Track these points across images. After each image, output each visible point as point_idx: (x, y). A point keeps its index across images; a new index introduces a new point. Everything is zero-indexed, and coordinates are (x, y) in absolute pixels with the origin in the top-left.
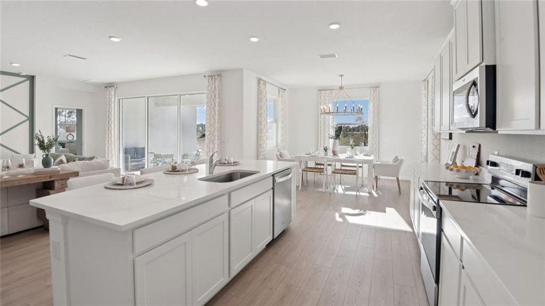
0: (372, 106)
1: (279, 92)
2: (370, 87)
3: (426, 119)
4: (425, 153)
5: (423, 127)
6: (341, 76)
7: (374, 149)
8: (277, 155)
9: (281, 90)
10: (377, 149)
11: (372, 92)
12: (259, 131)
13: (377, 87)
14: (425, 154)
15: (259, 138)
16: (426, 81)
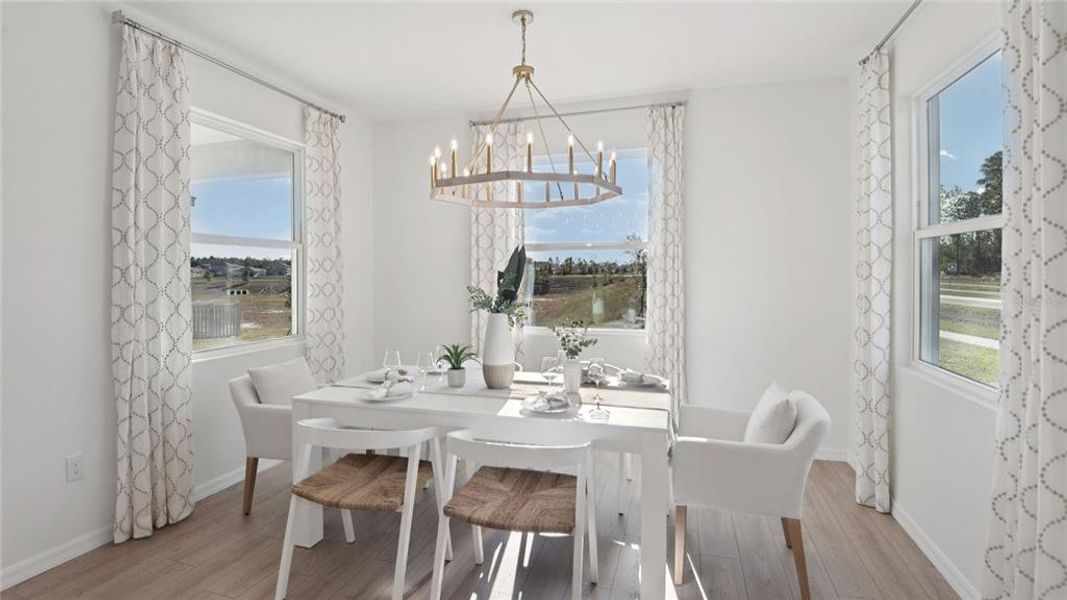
0: (661, 173)
1: (304, 118)
2: (652, 107)
3: (887, 218)
4: (885, 366)
5: (874, 249)
6: (523, 16)
7: (668, 342)
8: (233, 389)
9: (315, 114)
10: (679, 341)
11: (661, 123)
12: (117, 274)
13: (680, 104)
14: (881, 371)
15: (116, 313)
16: (884, 51)
